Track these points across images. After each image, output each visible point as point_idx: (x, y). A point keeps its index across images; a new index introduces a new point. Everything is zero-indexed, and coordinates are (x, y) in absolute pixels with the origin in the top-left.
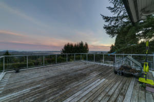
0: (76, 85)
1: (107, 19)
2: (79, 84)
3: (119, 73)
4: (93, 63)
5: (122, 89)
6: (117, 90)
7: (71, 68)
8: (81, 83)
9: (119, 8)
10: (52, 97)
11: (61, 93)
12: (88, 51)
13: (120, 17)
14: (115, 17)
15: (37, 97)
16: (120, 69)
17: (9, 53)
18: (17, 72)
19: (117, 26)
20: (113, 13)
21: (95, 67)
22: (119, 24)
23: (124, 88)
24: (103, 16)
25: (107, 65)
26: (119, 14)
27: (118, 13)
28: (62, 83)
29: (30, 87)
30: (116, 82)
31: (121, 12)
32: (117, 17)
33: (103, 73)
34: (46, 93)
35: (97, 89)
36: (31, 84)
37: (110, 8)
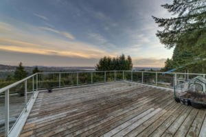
0: (120, 114)
1: (162, 22)
2: (124, 112)
3: (184, 102)
4: (141, 85)
5: (191, 126)
6: (183, 127)
7: (112, 90)
8: (127, 111)
9: (182, 4)
10: (93, 126)
11: (102, 122)
12: (132, 67)
13: (183, 18)
14: (175, 19)
15: (75, 124)
16: (185, 96)
17: (39, 69)
18: (50, 91)
19: (179, 31)
20: (172, 13)
21: (144, 91)
22: (182, 27)
23: (194, 125)
24: (157, 19)
25: (162, 88)
26: (181, 14)
27: (179, 12)
28: (102, 109)
29: (66, 110)
30: (180, 115)
31: (185, 10)
32: (179, 18)
33: (158, 99)
34: (85, 121)
35: (150, 122)
36: (66, 107)
37: (167, 6)
